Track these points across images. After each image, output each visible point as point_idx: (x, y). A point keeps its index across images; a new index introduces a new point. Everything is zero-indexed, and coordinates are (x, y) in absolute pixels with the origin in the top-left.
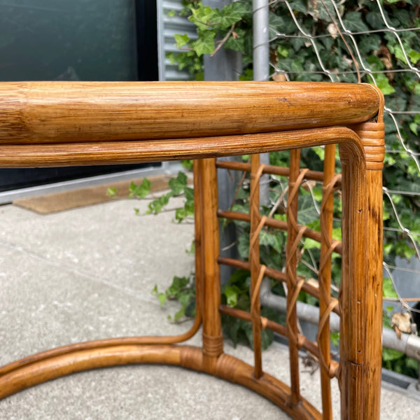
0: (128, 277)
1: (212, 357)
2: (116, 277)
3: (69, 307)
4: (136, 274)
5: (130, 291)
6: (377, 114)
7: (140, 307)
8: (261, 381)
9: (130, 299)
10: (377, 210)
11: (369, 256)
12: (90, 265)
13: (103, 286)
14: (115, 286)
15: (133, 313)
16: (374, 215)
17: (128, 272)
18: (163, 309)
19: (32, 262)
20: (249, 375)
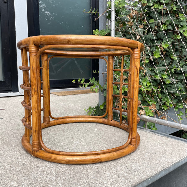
0: (79, 109)
1: (110, 120)
8: (121, 125)
9: (78, 112)
16: (137, 68)
20: (119, 124)
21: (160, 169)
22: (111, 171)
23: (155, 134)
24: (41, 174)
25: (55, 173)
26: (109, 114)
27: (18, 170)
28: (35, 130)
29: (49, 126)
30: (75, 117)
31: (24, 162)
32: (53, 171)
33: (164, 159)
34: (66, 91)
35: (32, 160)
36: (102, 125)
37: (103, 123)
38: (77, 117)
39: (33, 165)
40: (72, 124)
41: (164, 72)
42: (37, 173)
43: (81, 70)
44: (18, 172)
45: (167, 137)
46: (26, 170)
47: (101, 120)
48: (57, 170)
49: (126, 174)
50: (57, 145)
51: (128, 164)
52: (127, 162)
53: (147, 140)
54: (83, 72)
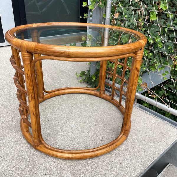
0: (70, 69)
1: (102, 94)
2: (67, 69)
3: (54, 76)
4: (72, 69)
5: (70, 73)
6: (141, 49)
7: (72, 78)
8: (113, 101)
9: (70, 75)
10: (138, 69)
11: (135, 78)
12: (60, 64)
13: (63, 71)
14: (66, 71)
15: (70, 79)
16: (137, 70)
17: (70, 68)
18: (78, 79)
19: (44, 62)
20: (110, 99)
21: (148, 163)
22: (106, 168)
23: (144, 111)
24: (45, 174)
25: (57, 172)
26: (102, 88)
27: (23, 168)
28: (34, 130)
29: (44, 101)
30: (68, 89)
31: (27, 157)
32: (55, 170)
33: (152, 149)
34: (54, 39)
35: (34, 153)
36: (94, 97)
37: (95, 95)
38: (70, 89)
39: (36, 161)
40: (65, 96)
41: (157, 33)
42: (41, 172)
43: (68, 10)
44: (23, 170)
45: (154, 116)
46: (30, 168)
47: (93, 92)
48: (58, 167)
49: (119, 171)
50: (55, 131)
51: (120, 157)
52: (119, 154)
53: (136, 121)
54: (70, 12)
